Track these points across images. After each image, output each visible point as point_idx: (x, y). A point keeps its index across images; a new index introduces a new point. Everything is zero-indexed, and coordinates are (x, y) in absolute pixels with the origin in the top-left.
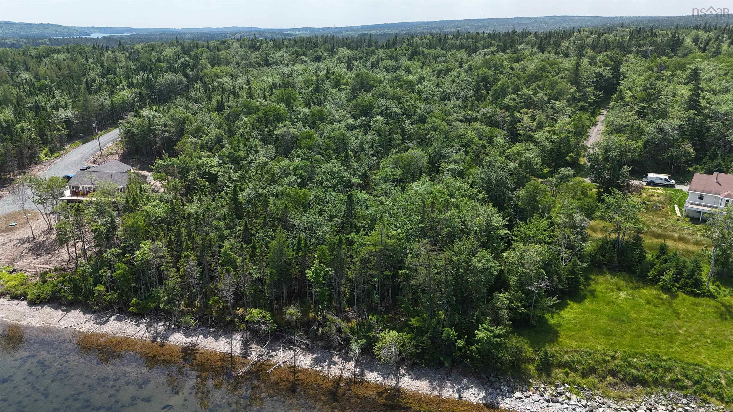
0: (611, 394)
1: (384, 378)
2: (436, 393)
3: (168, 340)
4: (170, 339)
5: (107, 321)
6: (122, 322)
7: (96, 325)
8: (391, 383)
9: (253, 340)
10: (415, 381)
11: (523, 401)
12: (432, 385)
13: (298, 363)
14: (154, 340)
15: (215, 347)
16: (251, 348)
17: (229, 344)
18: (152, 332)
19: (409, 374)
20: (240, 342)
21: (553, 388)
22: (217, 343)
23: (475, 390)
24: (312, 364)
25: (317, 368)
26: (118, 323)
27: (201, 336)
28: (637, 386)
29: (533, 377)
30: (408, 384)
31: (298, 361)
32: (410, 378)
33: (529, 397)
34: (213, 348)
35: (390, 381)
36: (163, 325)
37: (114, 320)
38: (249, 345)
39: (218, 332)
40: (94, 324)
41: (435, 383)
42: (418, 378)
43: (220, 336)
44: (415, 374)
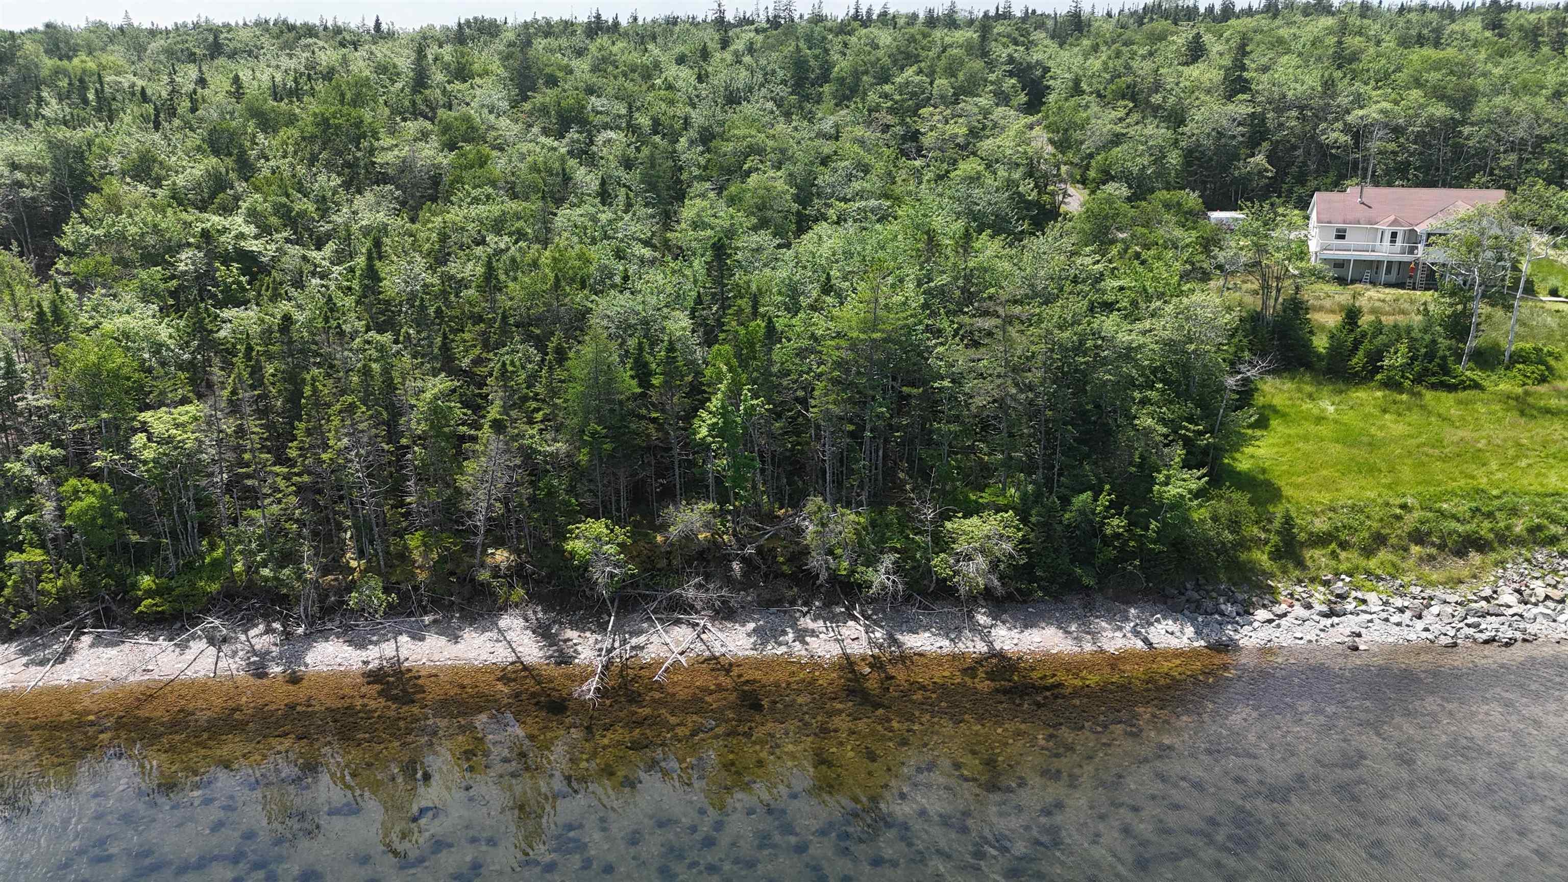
0: (1434, 577)
1: (952, 640)
2: (1088, 647)
3: (306, 665)
4: (309, 659)
5: (68, 652)
6: (126, 647)
7: (33, 669)
8: (973, 646)
9: (561, 623)
10: (1026, 633)
11: (1279, 626)
12: (1070, 633)
13: (718, 650)
14: (259, 671)
15: (460, 655)
16: (569, 640)
17: (498, 641)
18: (241, 653)
19: (1004, 622)
20: (529, 632)
21: (1322, 589)
22: (459, 646)
23: (1169, 624)
24: (755, 644)
25: (773, 650)
26: (112, 652)
27: (404, 639)
28: (1471, 555)
29: (1272, 576)
30: (1015, 641)
31: (718, 644)
32: (1010, 629)
33: (1285, 615)
34: (457, 658)
35: (970, 644)
36: (267, 632)
37: (92, 646)
38: (556, 635)
39: (449, 622)
40: (26, 665)
41: (1073, 629)
42: (1028, 624)
43: (460, 629)
44: (1015, 619)
